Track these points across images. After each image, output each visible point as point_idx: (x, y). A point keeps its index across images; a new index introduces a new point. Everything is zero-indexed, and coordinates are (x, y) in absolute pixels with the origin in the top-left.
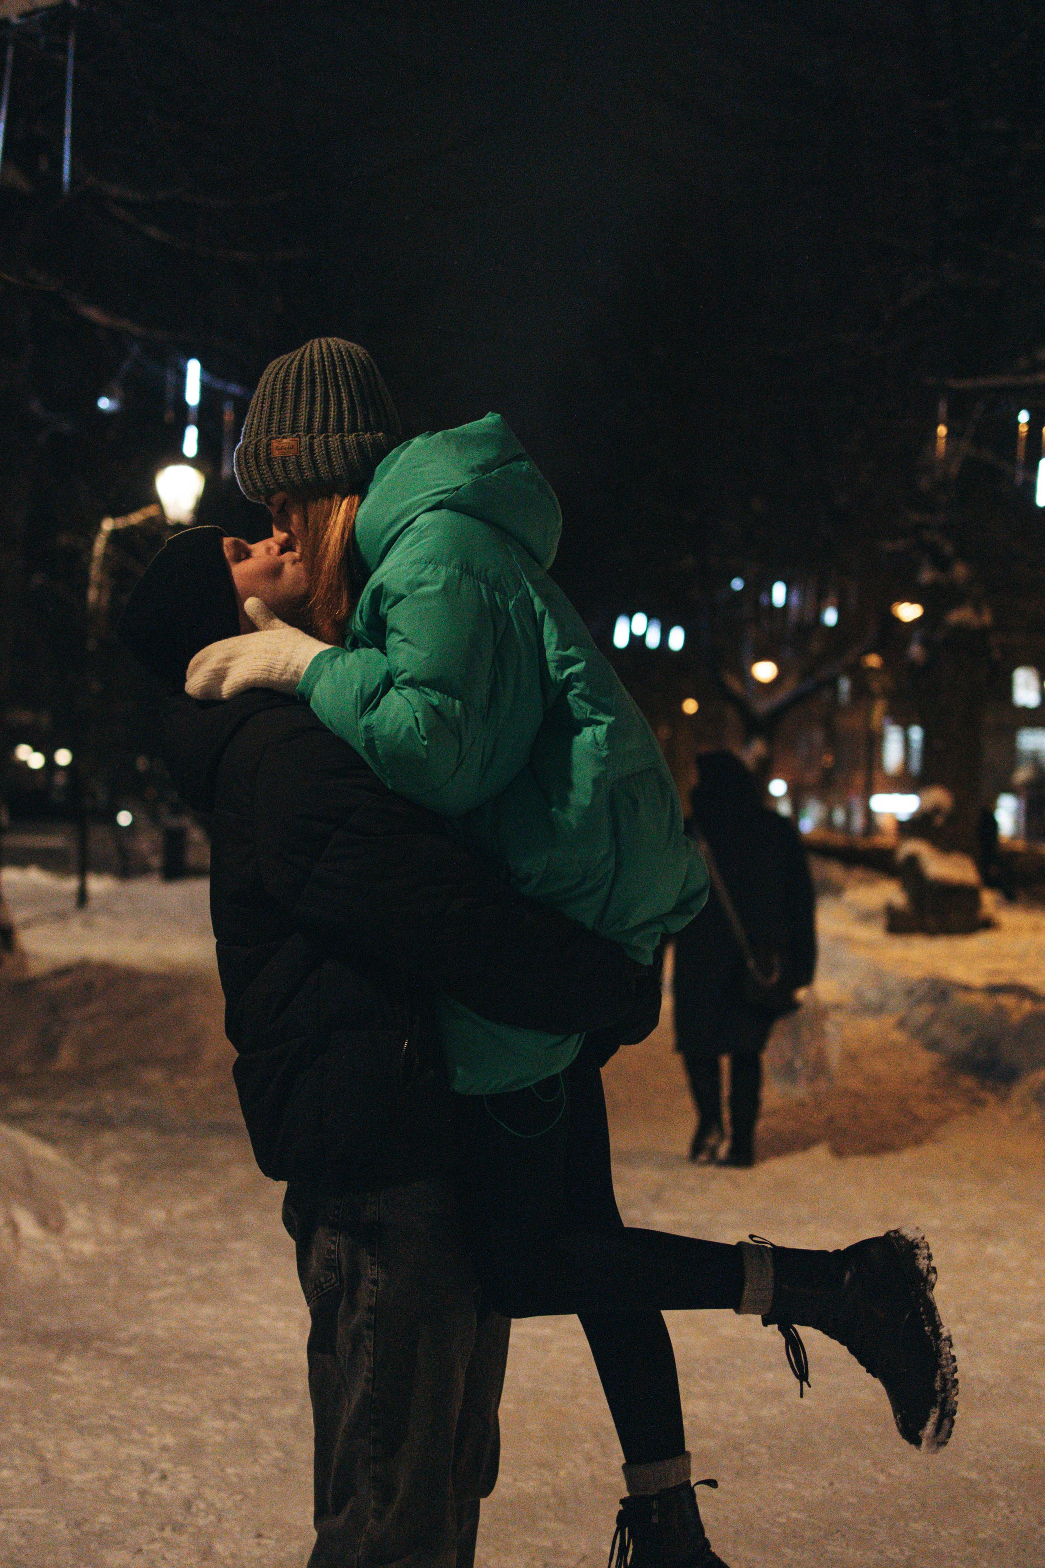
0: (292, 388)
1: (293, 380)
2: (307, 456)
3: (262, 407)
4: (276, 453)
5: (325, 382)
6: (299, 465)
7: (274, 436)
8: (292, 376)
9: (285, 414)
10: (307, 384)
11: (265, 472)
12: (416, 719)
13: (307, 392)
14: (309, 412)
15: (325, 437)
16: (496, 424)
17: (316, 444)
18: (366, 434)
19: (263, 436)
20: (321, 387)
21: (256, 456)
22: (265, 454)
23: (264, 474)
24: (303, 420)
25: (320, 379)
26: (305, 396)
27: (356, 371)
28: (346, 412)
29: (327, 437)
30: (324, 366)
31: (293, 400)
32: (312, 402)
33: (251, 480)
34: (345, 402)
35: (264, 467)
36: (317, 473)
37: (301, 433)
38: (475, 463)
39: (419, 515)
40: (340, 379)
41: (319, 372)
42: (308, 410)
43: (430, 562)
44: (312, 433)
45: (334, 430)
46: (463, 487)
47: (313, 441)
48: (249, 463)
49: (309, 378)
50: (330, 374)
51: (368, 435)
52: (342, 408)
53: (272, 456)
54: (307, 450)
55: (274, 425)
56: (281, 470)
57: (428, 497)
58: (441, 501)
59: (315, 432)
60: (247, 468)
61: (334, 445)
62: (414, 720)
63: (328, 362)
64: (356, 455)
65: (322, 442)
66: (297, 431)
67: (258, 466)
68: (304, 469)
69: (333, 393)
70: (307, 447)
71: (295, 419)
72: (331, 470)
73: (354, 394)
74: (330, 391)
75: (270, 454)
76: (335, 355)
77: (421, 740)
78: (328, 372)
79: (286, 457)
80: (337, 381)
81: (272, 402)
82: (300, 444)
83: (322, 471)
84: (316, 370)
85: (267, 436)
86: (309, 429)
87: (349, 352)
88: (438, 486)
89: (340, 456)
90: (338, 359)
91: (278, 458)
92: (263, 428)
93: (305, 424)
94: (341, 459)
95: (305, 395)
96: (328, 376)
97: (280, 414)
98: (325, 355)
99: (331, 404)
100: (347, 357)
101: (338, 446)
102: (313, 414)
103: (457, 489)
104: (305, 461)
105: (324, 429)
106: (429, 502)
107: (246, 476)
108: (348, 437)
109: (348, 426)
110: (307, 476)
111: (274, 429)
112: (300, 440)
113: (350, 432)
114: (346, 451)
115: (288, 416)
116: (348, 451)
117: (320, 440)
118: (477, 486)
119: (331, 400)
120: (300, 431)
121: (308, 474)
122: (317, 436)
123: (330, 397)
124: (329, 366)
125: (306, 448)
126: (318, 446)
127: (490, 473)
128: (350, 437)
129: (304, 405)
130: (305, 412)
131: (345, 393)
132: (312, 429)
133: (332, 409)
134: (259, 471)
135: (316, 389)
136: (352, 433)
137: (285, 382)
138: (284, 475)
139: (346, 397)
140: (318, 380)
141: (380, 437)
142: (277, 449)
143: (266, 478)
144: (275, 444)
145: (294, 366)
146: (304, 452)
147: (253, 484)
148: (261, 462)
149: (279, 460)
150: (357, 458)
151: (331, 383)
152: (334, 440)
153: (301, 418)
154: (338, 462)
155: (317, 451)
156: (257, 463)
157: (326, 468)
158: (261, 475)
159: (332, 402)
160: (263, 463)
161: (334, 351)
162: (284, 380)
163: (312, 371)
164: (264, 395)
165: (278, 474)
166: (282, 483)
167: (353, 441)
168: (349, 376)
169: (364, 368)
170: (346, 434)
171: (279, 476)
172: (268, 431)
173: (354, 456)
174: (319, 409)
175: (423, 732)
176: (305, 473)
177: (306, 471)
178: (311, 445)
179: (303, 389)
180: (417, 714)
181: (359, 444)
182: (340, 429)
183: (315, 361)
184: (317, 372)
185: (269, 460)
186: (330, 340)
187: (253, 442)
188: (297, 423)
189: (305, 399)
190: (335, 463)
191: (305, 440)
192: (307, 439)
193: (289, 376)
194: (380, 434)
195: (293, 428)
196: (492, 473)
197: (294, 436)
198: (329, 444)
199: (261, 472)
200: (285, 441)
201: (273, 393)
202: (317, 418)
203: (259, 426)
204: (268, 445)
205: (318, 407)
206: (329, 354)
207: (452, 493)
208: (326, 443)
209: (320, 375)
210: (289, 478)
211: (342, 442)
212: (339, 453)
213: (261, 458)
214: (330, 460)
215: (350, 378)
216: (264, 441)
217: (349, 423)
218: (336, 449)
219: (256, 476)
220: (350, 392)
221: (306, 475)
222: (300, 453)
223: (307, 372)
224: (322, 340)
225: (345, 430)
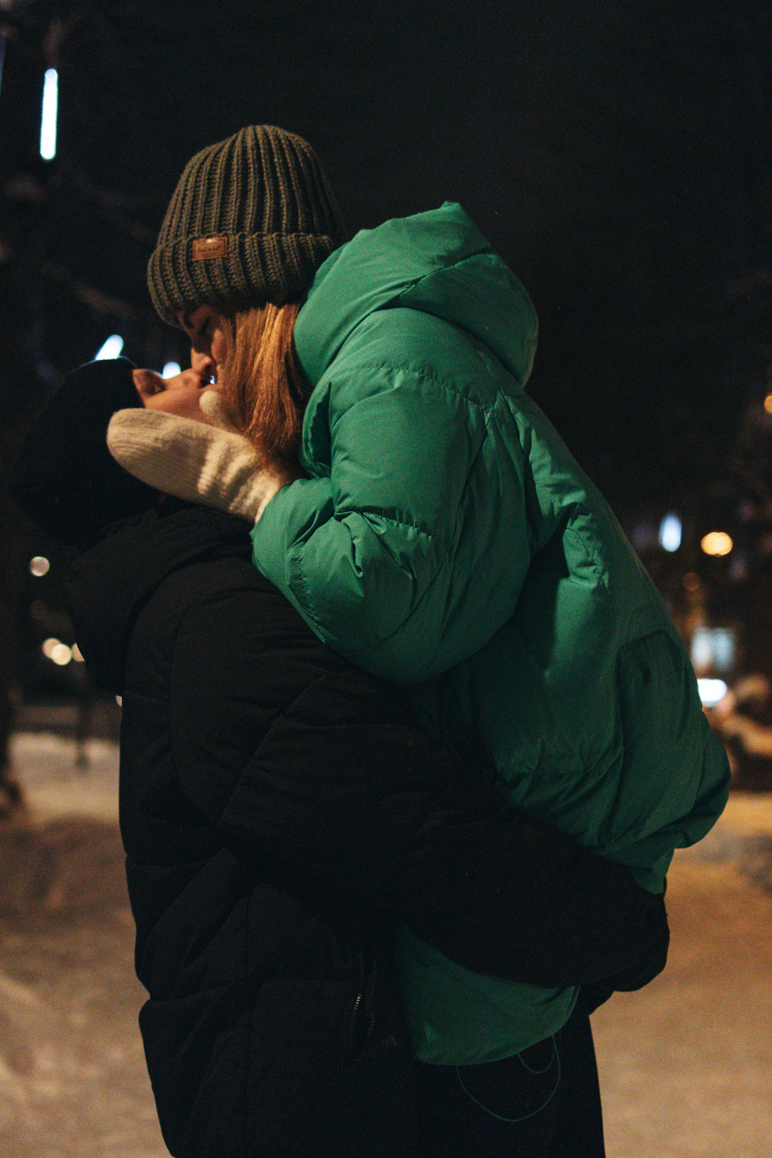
0: (220, 179)
1: (221, 169)
2: (236, 258)
3: (183, 204)
4: (199, 257)
5: (259, 171)
6: (226, 269)
7: (197, 235)
8: (219, 166)
9: (210, 210)
10: (238, 174)
11: (184, 280)
12: (353, 547)
13: (238, 183)
14: (240, 206)
15: (258, 236)
16: (455, 213)
17: (247, 244)
18: (308, 234)
19: (183, 237)
20: (255, 178)
21: (174, 260)
22: (184, 258)
23: (183, 283)
24: (233, 217)
25: (255, 169)
26: (234, 189)
27: (297, 163)
28: (285, 209)
29: (261, 236)
30: (259, 153)
31: (221, 192)
32: (244, 194)
33: (167, 292)
34: (283, 196)
35: (183, 274)
36: (248, 279)
37: (230, 232)
38: (434, 254)
39: (369, 314)
40: (278, 169)
41: (254, 160)
42: (238, 204)
43: (382, 365)
44: (243, 231)
45: (269, 229)
46: (422, 280)
47: (244, 240)
48: (165, 270)
49: (241, 167)
50: (266, 163)
51: (311, 236)
52: (280, 204)
53: (194, 260)
54: (237, 250)
55: (198, 223)
56: (204, 277)
57: (379, 293)
58: (397, 297)
59: (246, 231)
60: (163, 277)
61: (270, 245)
62: (349, 548)
63: (264, 149)
64: (296, 257)
65: (255, 241)
66: (224, 229)
67: (176, 273)
68: (232, 274)
69: (269, 185)
70: (237, 246)
71: (222, 215)
72: (264, 274)
73: (294, 188)
74: (266, 183)
75: (192, 257)
76: (272, 142)
77: (356, 571)
78: (263, 161)
79: (210, 260)
80: (274, 172)
81: (195, 197)
82: (228, 244)
83: (253, 276)
84: (249, 159)
85: (187, 236)
86: (240, 226)
87: (289, 141)
88: (390, 280)
89: (276, 258)
90: (277, 151)
91: (200, 262)
92: (183, 229)
93: (234, 221)
94: (277, 262)
95: (235, 187)
96: (264, 165)
97: (205, 210)
98: (261, 142)
99: (267, 198)
100: (287, 146)
101: (274, 246)
102: (245, 209)
103: (415, 282)
104: (233, 264)
105: (258, 226)
106: (382, 298)
107: (161, 287)
108: (286, 236)
109: (286, 225)
110: (235, 283)
111: (196, 228)
112: (228, 240)
113: (289, 232)
114: (284, 253)
115: (215, 212)
116: (287, 252)
117: (252, 239)
118: (438, 278)
119: (266, 194)
120: (229, 229)
121: (238, 280)
122: (249, 234)
123: (265, 189)
124: (265, 155)
125: (235, 249)
126: (249, 246)
127: (453, 265)
128: (289, 237)
129: (234, 199)
130: (235, 207)
131: (283, 186)
132: (243, 227)
133: (268, 204)
134: (177, 279)
135: (249, 180)
136: (291, 233)
137: (211, 172)
138: (206, 282)
139: (284, 190)
140: (252, 170)
141: (324, 240)
142: (200, 251)
143: (186, 287)
144: (198, 245)
145: (222, 154)
146: (232, 253)
147: (169, 297)
148: (180, 268)
149: (202, 263)
150: (297, 261)
151: (268, 174)
152: (270, 240)
153: (230, 213)
154: (274, 264)
155: (248, 252)
156: (175, 269)
157: (259, 272)
158: (179, 283)
159: (268, 196)
160: (182, 270)
161: (271, 137)
162: (211, 170)
163: (245, 160)
164: (186, 190)
165: (201, 280)
166: (205, 292)
167: (292, 242)
168: (289, 167)
169: (306, 159)
170: (284, 234)
171: (201, 283)
172: (189, 232)
173: (294, 259)
174: (252, 204)
175: (359, 563)
176: (234, 279)
177: (234, 276)
178: (242, 245)
179: (234, 180)
180: (356, 542)
181: (299, 244)
182: (276, 227)
183: (248, 148)
184: (250, 161)
185: (190, 265)
186: (266, 127)
187: (171, 244)
188: (226, 220)
189: (235, 192)
190: (270, 266)
191: (235, 239)
192: (237, 237)
193: (217, 166)
194: (324, 237)
195: (220, 225)
196: (456, 266)
197: (221, 234)
198: (263, 244)
199: (180, 280)
200: (209, 241)
201: (196, 187)
202: (249, 214)
203: (178, 226)
204: (190, 246)
205: (251, 201)
206: (266, 141)
207: (409, 288)
208: (260, 243)
209: (254, 164)
210: (214, 286)
211: (279, 242)
212: (275, 254)
213: (180, 263)
214: (264, 264)
215: (291, 170)
216: (184, 242)
217: (287, 221)
218: (272, 249)
219: (173, 285)
220: (290, 187)
221: (234, 281)
222: (228, 255)
223: (238, 161)
224: (259, 128)
225: (283, 229)
